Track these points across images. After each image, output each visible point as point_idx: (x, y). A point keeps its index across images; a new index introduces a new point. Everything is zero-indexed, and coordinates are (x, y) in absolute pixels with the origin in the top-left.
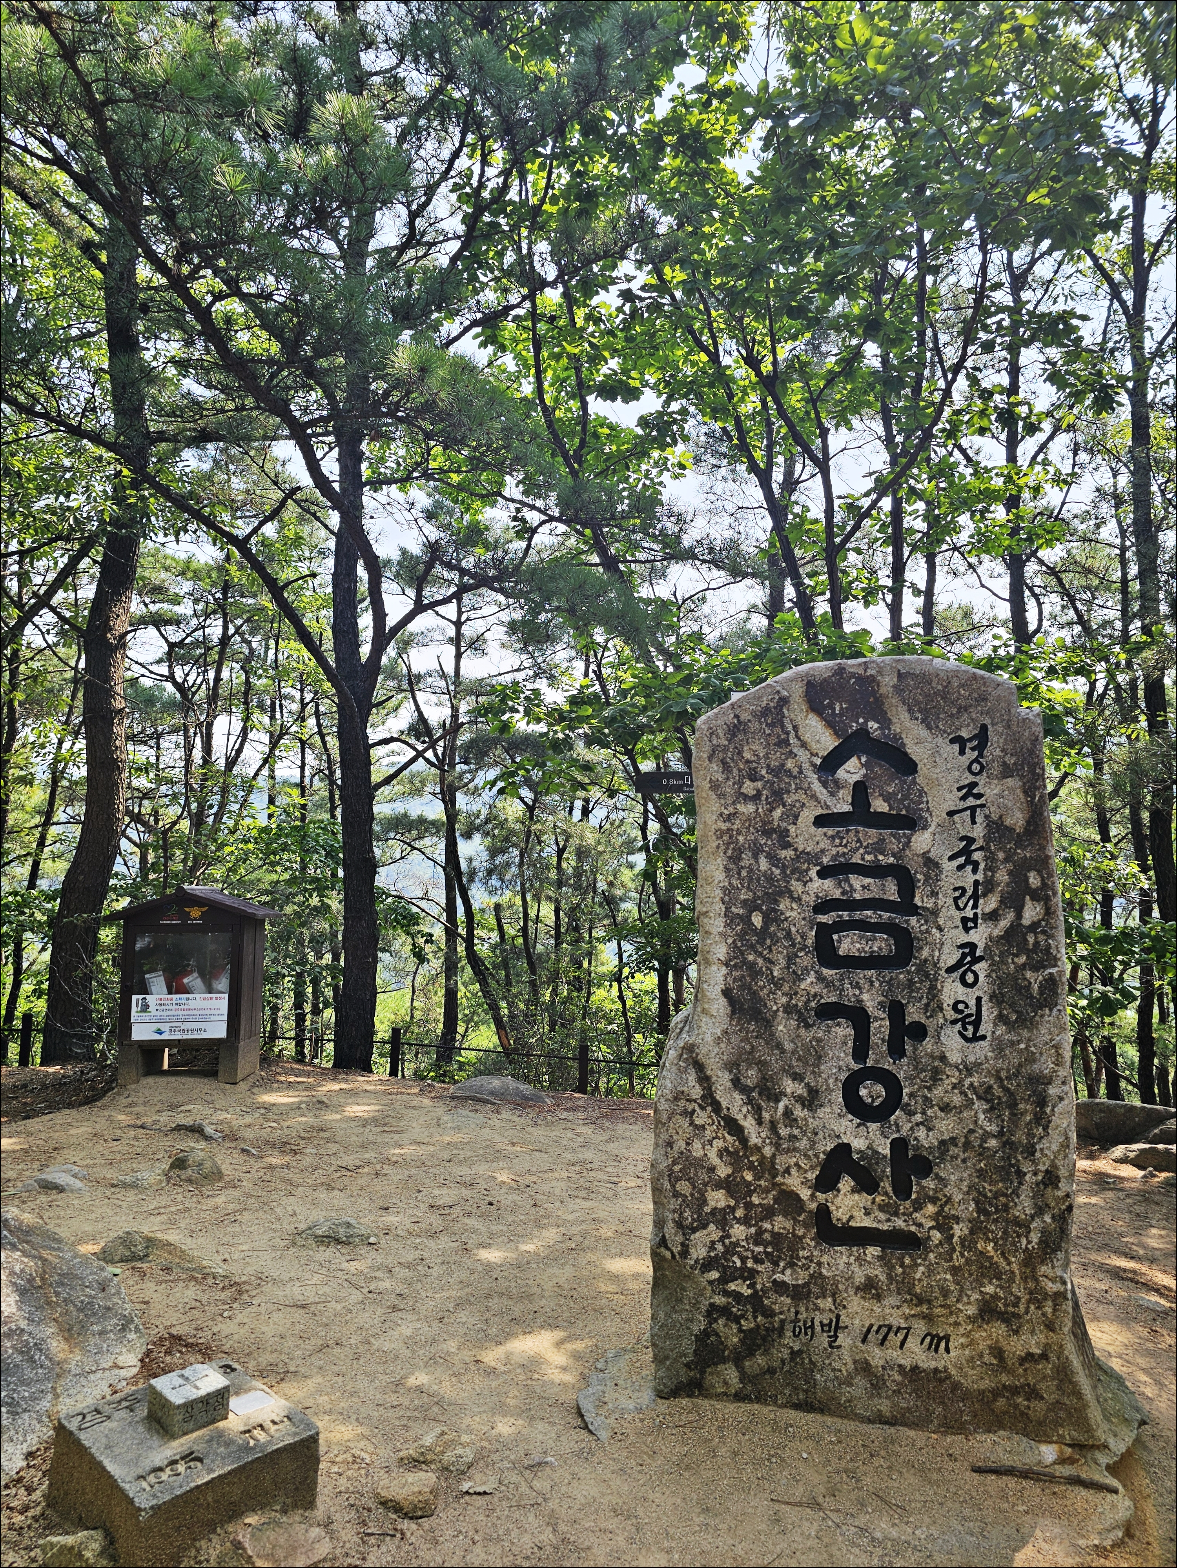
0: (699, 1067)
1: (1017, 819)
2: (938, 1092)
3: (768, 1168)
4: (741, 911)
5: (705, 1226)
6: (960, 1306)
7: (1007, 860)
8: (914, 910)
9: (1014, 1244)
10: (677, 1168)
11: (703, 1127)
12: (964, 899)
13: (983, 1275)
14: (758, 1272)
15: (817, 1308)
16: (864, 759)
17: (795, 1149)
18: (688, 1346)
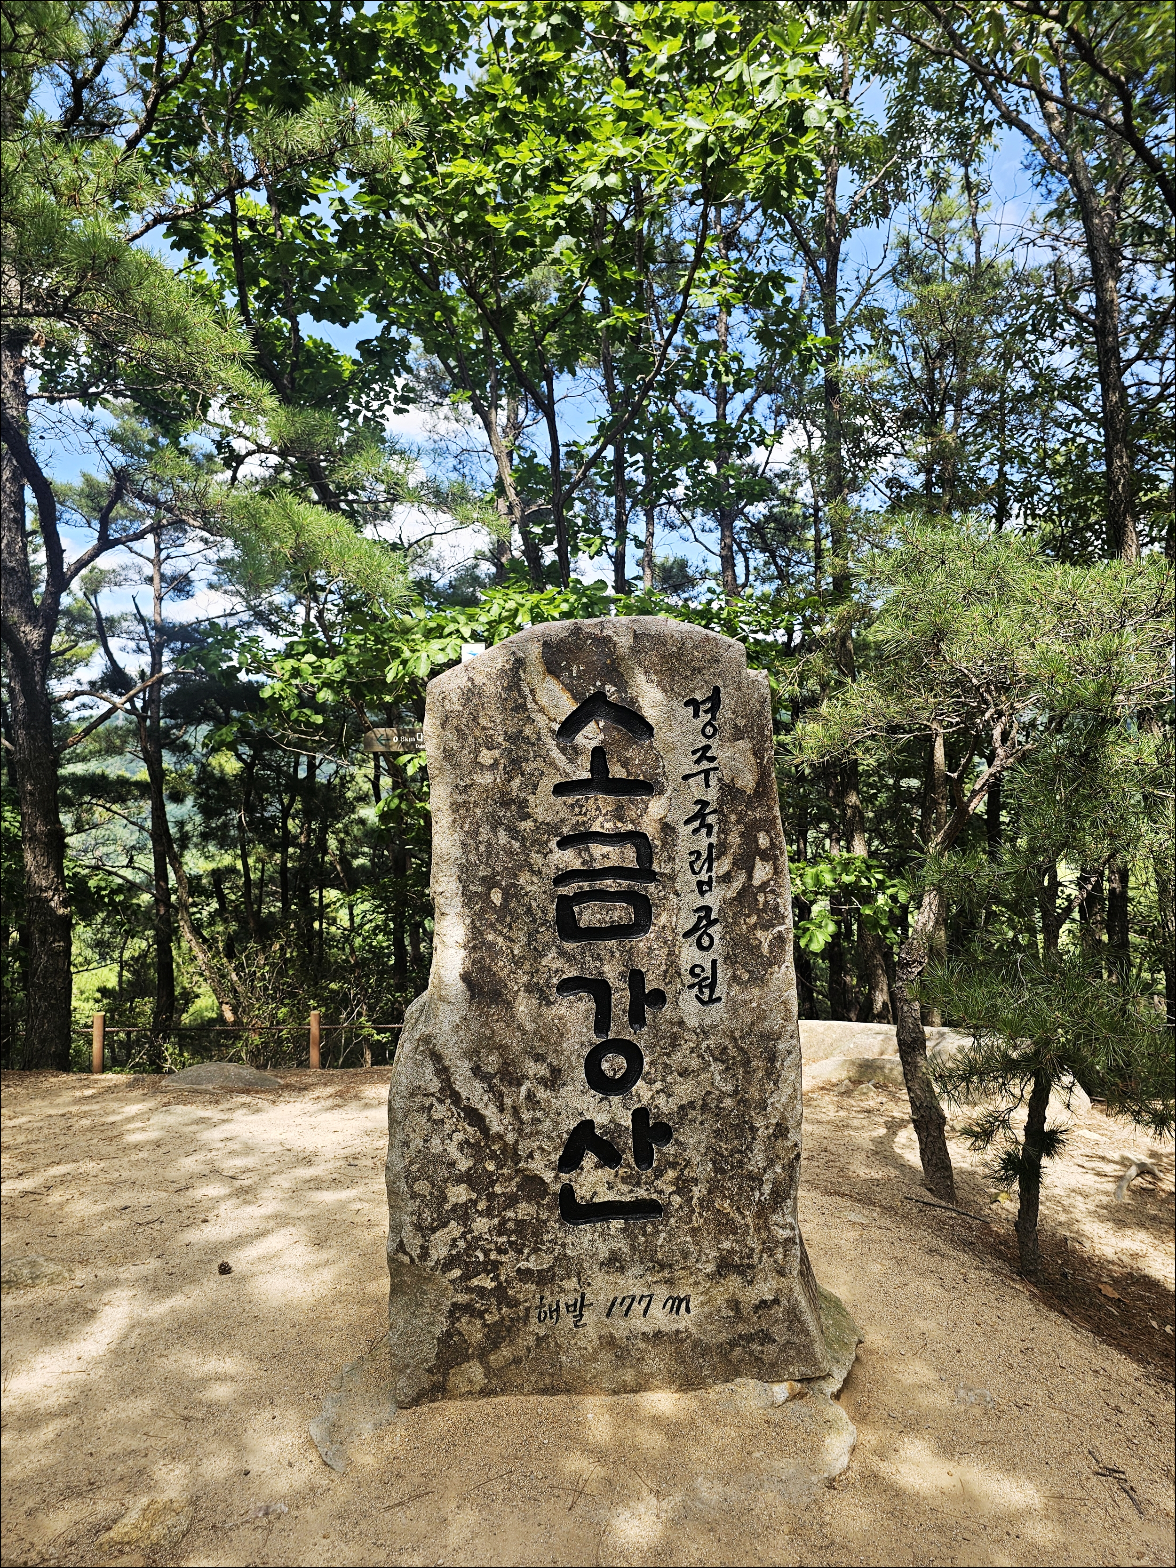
0: (436, 1057)
1: (747, 781)
2: (677, 1057)
3: (510, 1154)
4: (480, 889)
5: (445, 1225)
6: (699, 1266)
7: (738, 822)
8: (652, 876)
9: (748, 1198)
10: (414, 1168)
11: (442, 1121)
12: (700, 863)
13: (720, 1232)
14: (502, 1263)
15: (563, 1290)
16: (602, 724)
17: (538, 1133)
18: (430, 1351)
